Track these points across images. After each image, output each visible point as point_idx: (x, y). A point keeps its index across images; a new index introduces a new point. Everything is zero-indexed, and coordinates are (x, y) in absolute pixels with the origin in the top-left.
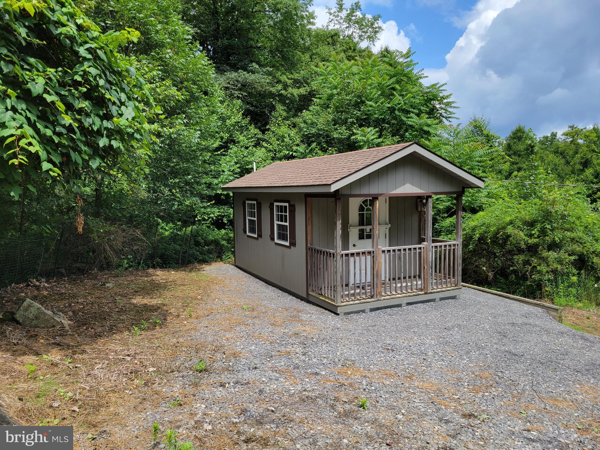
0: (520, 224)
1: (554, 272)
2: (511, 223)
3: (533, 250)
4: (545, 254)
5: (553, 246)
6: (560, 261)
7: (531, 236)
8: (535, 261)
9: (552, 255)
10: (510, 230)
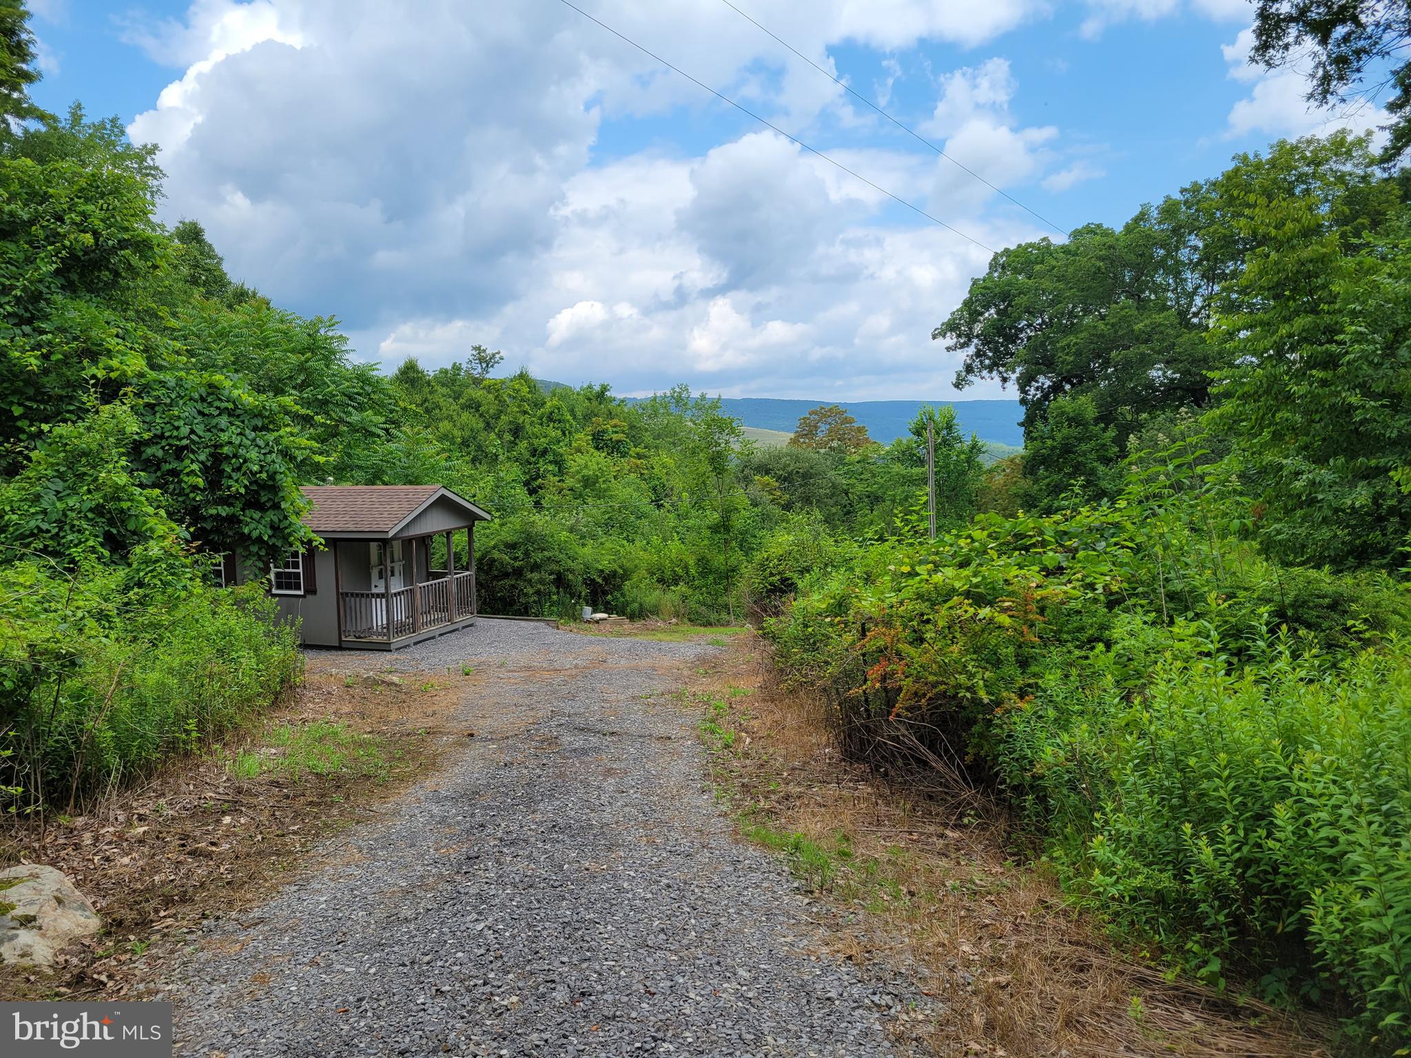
0: (502, 547)
1: (538, 592)
2: (494, 548)
3: (518, 573)
4: (529, 576)
5: (535, 567)
6: (541, 581)
7: (516, 559)
8: (521, 584)
9: (535, 576)
10: (496, 555)
